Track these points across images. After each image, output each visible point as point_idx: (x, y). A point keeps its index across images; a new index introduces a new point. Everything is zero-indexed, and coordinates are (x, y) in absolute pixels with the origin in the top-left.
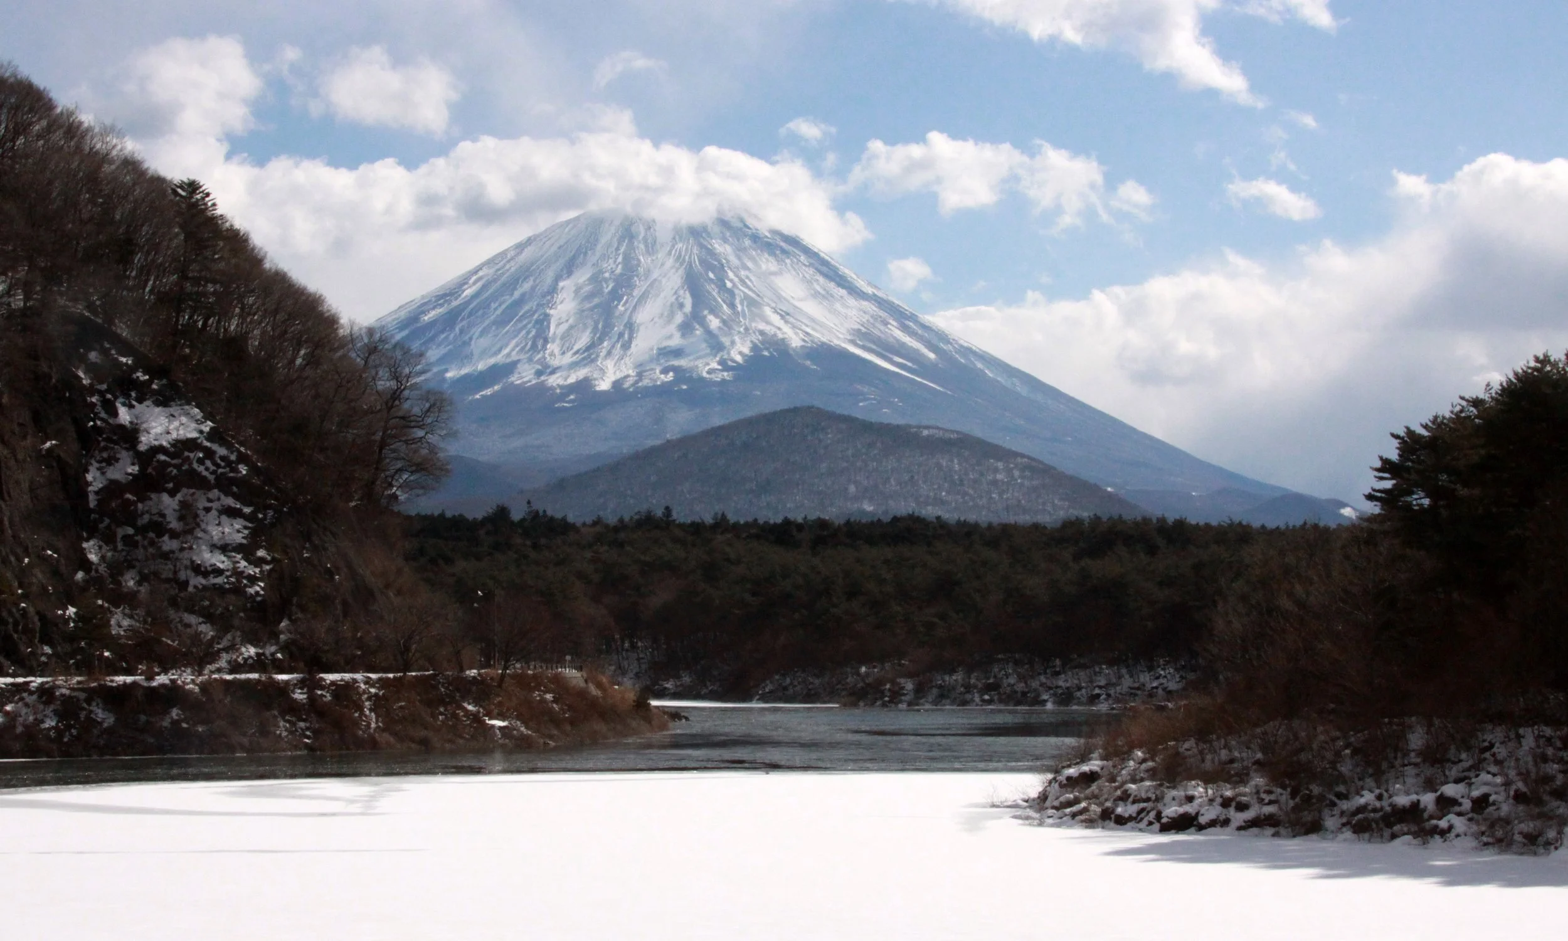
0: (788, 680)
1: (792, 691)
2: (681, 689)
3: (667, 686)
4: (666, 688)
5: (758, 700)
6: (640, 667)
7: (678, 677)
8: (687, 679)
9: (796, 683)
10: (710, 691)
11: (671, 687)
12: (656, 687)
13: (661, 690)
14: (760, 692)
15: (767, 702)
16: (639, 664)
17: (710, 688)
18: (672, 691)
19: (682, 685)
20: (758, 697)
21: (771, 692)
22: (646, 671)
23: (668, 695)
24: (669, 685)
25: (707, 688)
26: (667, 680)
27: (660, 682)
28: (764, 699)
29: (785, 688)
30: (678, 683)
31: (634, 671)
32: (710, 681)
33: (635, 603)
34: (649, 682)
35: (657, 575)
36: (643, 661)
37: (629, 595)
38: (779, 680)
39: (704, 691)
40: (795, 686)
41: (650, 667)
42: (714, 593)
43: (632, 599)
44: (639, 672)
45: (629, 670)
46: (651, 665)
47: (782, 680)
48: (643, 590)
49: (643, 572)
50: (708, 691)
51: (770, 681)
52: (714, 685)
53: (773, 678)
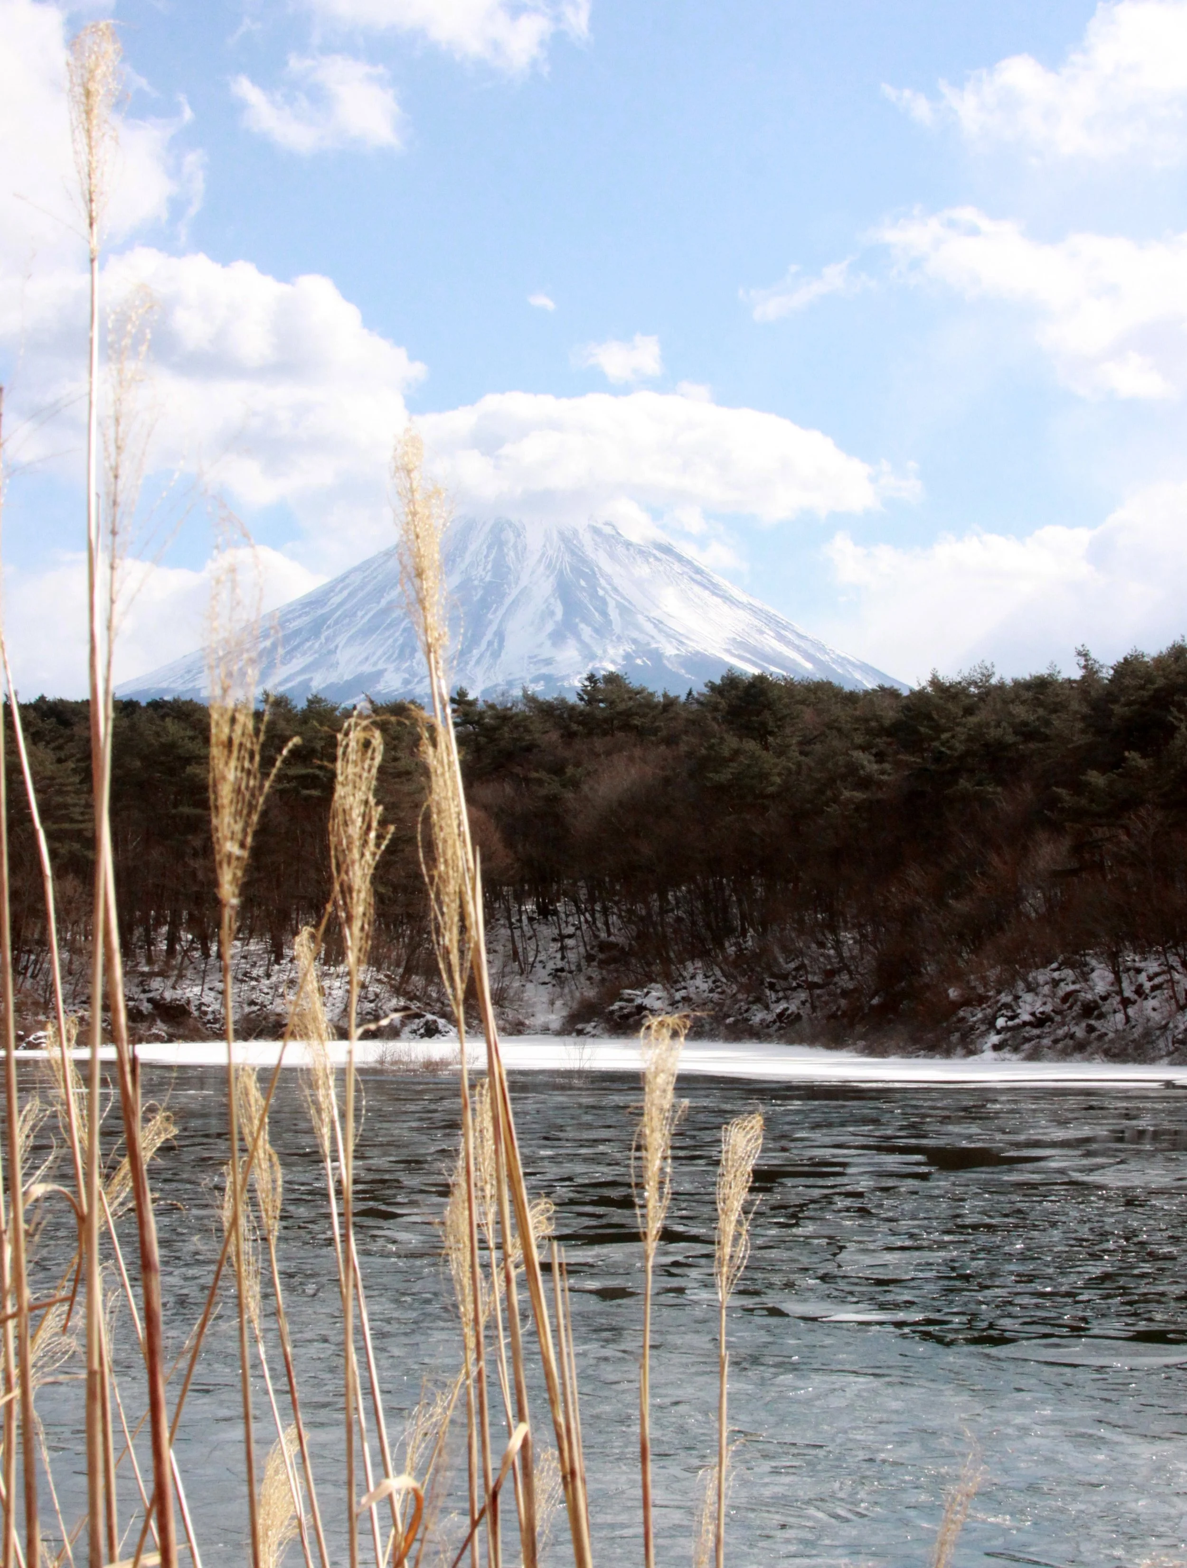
1: (1120, 1017)
3: (647, 1002)
4: (641, 1008)
5: (996, 1048)
6: (563, 958)
9: (1128, 993)
10: (780, 1016)
12: (616, 1006)
13: (632, 1015)
15: (1034, 1056)
16: (563, 948)
20: (995, 1039)
21: (1040, 1021)
25: (767, 1008)
26: (638, 985)
29: (1090, 1010)
30: (678, 996)
31: (551, 965)
32: (772, 987)
33: (553, 799)
34: (591, 993)
35: (599, 744)
36: (570, 942)
37: (540, 782)
38: (1062, 984)
39: (758, 1016)
40: (1126, 1002)
41: (590, 958)
42: (768, 759)
43: (543, 792)
44: (562, 970)
45: (538, 966)
46: (593, 952)
47: (1074, 983)
48: (570, 770)
49: (569, 736)
50: (770, 1017)
51: (1031, 988)
52: (786, 998)
53: (1042, 976)
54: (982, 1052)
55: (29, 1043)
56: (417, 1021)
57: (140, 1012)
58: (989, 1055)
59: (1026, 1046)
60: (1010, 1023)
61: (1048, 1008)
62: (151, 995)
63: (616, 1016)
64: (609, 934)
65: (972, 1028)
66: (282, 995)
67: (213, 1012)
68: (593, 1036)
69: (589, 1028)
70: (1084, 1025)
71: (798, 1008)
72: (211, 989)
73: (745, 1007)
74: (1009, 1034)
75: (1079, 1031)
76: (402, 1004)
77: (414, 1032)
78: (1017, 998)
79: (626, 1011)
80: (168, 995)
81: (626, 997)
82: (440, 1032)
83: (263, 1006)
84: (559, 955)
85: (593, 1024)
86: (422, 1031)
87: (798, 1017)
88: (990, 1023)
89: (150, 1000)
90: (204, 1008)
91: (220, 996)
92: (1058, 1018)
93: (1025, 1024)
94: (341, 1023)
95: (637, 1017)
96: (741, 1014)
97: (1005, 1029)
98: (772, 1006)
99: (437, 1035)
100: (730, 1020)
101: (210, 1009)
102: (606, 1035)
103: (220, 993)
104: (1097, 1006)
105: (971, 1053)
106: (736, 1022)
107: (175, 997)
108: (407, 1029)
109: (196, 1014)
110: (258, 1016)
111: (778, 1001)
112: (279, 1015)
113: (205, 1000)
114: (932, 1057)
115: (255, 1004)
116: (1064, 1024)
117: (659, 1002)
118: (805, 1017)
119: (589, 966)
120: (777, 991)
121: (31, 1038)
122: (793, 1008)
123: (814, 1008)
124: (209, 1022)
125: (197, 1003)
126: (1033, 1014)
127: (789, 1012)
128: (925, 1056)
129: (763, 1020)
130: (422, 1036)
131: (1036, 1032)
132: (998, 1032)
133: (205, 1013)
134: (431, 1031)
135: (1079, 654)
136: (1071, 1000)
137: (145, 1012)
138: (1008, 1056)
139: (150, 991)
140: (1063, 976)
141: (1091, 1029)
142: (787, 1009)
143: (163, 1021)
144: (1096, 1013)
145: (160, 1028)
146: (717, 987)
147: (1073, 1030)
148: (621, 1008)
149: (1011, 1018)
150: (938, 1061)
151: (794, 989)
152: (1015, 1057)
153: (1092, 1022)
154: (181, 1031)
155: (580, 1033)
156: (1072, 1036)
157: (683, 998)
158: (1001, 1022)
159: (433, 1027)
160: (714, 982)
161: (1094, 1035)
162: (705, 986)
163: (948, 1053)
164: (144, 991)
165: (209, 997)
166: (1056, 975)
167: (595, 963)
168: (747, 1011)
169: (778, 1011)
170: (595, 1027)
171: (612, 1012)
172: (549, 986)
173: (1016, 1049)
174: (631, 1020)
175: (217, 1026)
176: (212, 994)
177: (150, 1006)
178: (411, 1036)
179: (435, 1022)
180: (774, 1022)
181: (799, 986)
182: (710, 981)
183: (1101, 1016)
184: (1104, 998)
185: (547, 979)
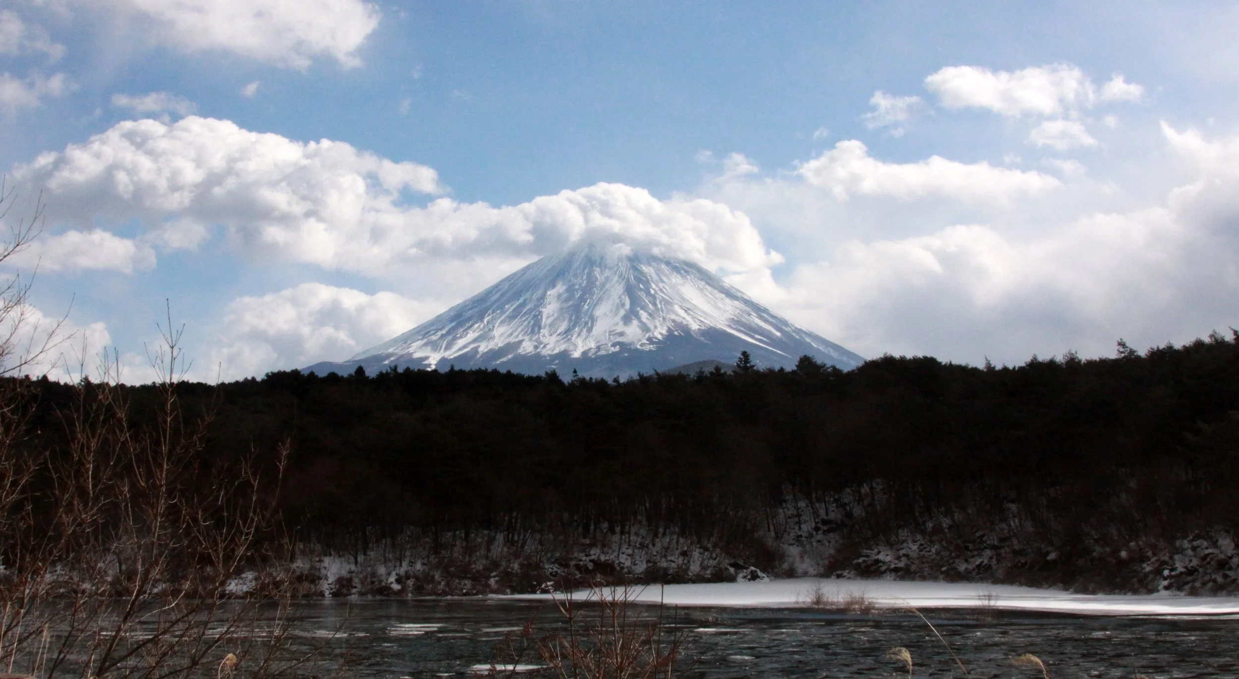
3: (881, 557)
4: (877, 561)
5: (1166, 588)
6: (800, 529)
10: (979, 566)
11: (888, 559)
12: (861, 560)
13: (872, 565)
15: (1194, 593)
18: (893, 566)
20: (1166, 583)
21: (1191, 572)
23: (884, 572)
25: (966, 561)
29: (1223, 565)
30: (902, 552)
31: (793, 534)
38: (1198, 550)
41: (817, 529)
44: (801, 536)
45: (785, 533)
46: (820, 525)
47: (1207, 548)
50: (970, 567)
51: (1181, 551)
52: (980, 555)
53: (1186, 544)
54: (1158, 591)
55: (542, 589)
56: (745, 571)
57: (587, 568)
58: (1164, 593)
59: (1187, 587)
60: (1173, 573)
61: (1195, 562)
62: (593, 557)
63: (863, 566)
64: (827, 514)
65: (1146, 575)
66: (665, 556)
67: (627, 567)
68: (849, 578)
69: (845, 573)
70: (1221, 574)
71: (989, 561)
72: (623, 553)
73: (951, 561)
74: (1173, 580)
75: (1220, 579)
76: (732, 561)
77: (745, 577)
78: (1171, 558)
79: (869, 563)
80: (603, 558)
81: (864, 554)
82: (759, 577)
83: (655, 563)
84: (797, 528)
85: (847, 571)
86: (749, 577)
87: (989, 568)
88: (1158, 572)
89: (591, 561)
90: (622, 565)
91: (629, 557)
92: (1201, 570)
93: (1181, 573)
94: (701, 573)
95: (875, 567)
96: (950, 565)
97: (1170, 577)
98: (970, 560)
99: (758, 579)
100: (944, 569)
101: (625, 566)
102: (858, 578)
103: (629, 555)
104: (1227, 563)
105: (1150, 591)
106: (948, 570)
107: (606, 558)
108: (741, 575)
109: (618, 568)
110: (653, 569)
111: (973, 556)
112: (666, 569)
113: (622, 560)
114: (1125, 594)
115: (651, 562)
116: (1206, 574)
117: (888, 557)
118: (994, 567)
119: (817, 534)
120: (971, 551)
121: (543, 586)
122: (986, 561)
123: (998, 561)
124: (626, 573)
125: (617, 562)
126: (1186, 567)
127: (984, 564)
128: (1119, 594)
129: (966, 569)
130: (749, 580)
131: (1190, 578)
132: (1165, 579)
133: (622, 568)
134: (754, 577)
135: (1119, 344)
136: (1208, 560)
137: (590, 568)
138: (1178, 593)
139: (590, 555)
140: (1199, 544)
141: (1225, 576)
142: (982, 562)
143: (600, 574)
144: (1227, 566)
145: (599, 578)
146: (925, 548)
147: (1213, 577)
148: (864, 561)
149: (1172, 570)
150: (1129, 596)
151: (983, 550)
152: (1182, 594)
153: (1228, 572)
154: (611, 579)
155: (839, 576)
156: (1215, 581)
157: (904, 555)
158: (1166, 573)
159: (755, 574)
160: (921, 545)
161: (1229, 579)
162: (915, 547)
163: (1135, 592)
164: (587, 556)
165: (623, 558)
166: (1195, 543)
167: (820, 532)
168: (953, 563)
169: (977, 563)
170: (848, 573)
171: (859, 564)
172: (795, 546)
173: (1180, 588)
174: (872, 568)
175: (631, 576)
176: (624, 556)
177: (591, 564)
178: (743, 580)
179: (756, 571)
180: (974, 569)
181: (986, 548)
182: (918, 543)
183: (1230, 569)
184: (1231, 558)
185: (793, 542)
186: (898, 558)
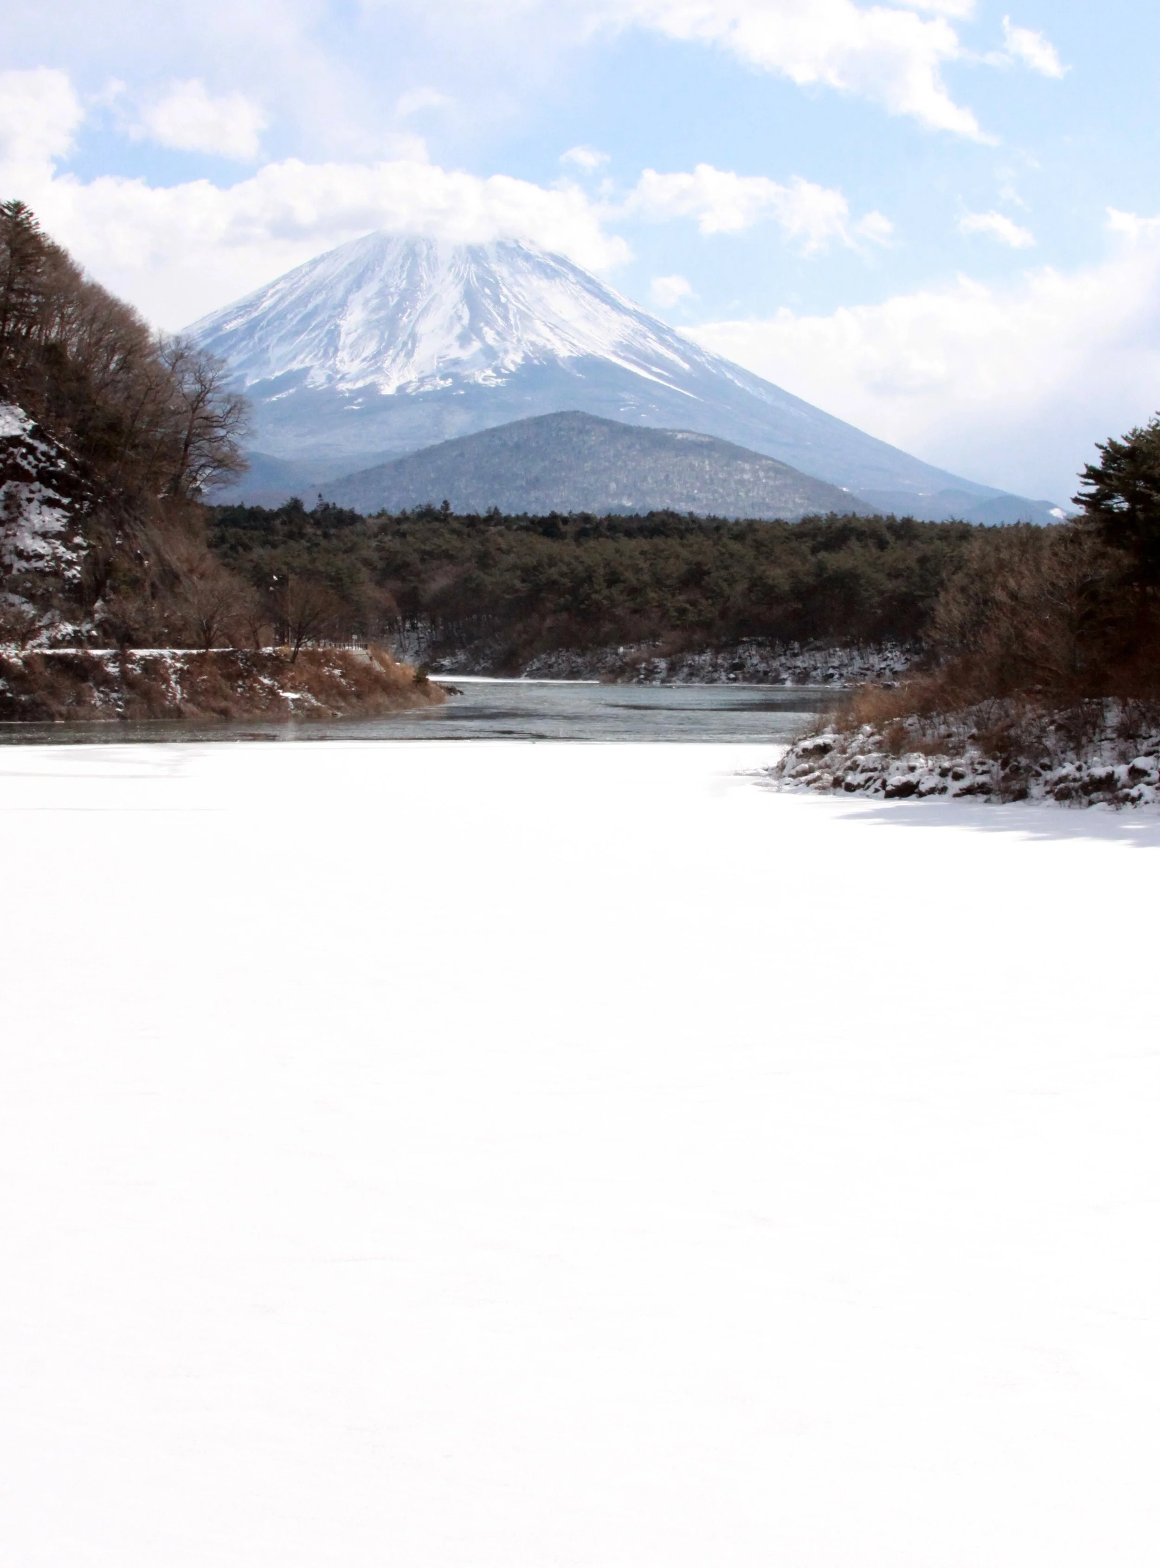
0: (553, 659)
1: (556, 668)
2: (457, 665)
3: (444, 663)
4: (442, 665)
5: (526, 676)
6: (419, 646)
7: (454, 655)
8: (462, 657)
9: (560, 661)
10: (483, 668)
11: (448, 663)
12: (434, 664)
14: (528, 669)
15: (534, 678)
16: (419, 643)
17: (483, 666)
18: (449, 668)
19: (456, 662)
20: (526, 674)
21: (538, 669)
22: (425, 650)
23: (443, 672)
24: (446, 662)
25: (480, 665)
26: (444, 657)
27: (438, 660)
28: (531, 675)
29: (551, 666)
30: (454, 661)
31: (415, 649)
32: (483, 658)
33: (415, 588)
34: (427, 660)
35: (436, 563)
36: (422, 640)
37: (410, 581)
38: (545, 659)
39: (477, 668)
40: (559, 664)
41: (429, 647)
42: (487, 579)
43: (413, 585)
44: (418, 651)
45: (410, 649)
46: (430, 644)
47: (548, 658)
48: (423, 576)
49: (423, 560)
50: (481, 668)
51: (537, 660)
52: (487, 662)
53: (540, 657)
64: (436, 637)
140: (546, 657)
166: (544, 656)
186: (453, 664)
